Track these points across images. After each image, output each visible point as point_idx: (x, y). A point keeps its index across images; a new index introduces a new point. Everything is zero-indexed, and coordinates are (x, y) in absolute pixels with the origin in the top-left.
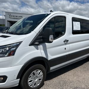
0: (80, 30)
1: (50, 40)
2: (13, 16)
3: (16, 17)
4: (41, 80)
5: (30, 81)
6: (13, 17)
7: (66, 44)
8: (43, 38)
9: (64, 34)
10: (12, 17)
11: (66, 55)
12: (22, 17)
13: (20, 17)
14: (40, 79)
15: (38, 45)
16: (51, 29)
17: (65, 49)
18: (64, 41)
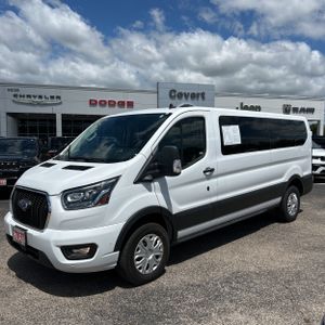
0: (240, 142)
1: (175, 169)
2: (29, 96)
3: (37, 99)
4: (160, 259)
5: (139, 259)
6: (26, 100)
7: (208, 178)
8: (159, 167)
9: (203, 156)
10: (22, 100)
11: (212, 204)
12: (59, 97)
13: (52, 97)
14: (157, 257)
15: (151, 181)
16: (175, 147)
17: (208, 188)
18: (204, 172)
